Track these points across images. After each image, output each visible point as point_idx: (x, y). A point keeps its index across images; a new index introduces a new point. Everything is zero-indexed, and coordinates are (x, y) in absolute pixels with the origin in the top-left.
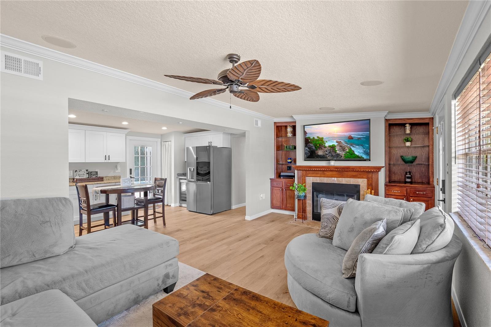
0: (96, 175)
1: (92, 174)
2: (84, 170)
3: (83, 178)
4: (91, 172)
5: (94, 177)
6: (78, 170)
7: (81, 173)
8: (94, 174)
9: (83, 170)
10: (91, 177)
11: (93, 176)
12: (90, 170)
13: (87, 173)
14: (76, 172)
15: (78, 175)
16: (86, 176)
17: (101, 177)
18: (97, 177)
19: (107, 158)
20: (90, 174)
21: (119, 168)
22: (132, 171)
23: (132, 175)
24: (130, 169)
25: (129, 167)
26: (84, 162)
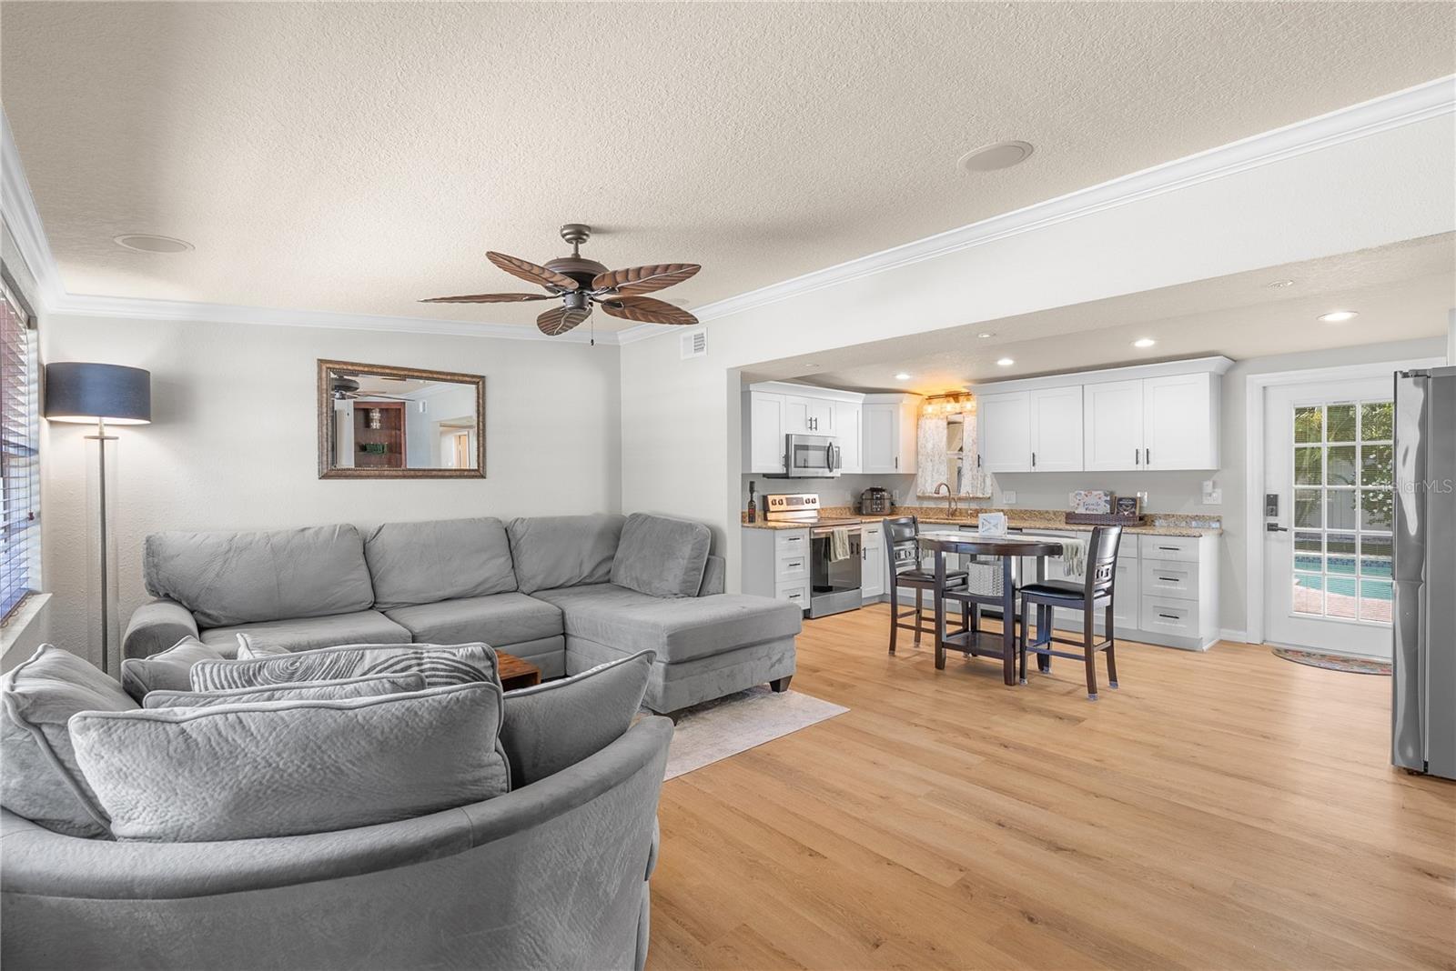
0: (1133, 509)
1: (1121, 505)
2: (1099, 492)
3: (1095, 512)
4: (1121, 499)
5: (1126, 513)
6: (1083, 492)
7: (1090, 500)
8: (1127, 506)
9: (1096, 493)
10: (1118, 513)
11: (1125, 510)
12: (1118, 495)
13: (1107, 501)
14: (1079, 498)
15: (1082, 504)
16: (1103, 509)
17: (1145, 515)
18: (1134, 513)
19: (1142, 458)
20: (1116, 503)
21: (1216, 490)
22: (1276, 505)
23: (1278, 518)
24: (1268, 496)
25: (1265, 488)
26: (1081, 470)
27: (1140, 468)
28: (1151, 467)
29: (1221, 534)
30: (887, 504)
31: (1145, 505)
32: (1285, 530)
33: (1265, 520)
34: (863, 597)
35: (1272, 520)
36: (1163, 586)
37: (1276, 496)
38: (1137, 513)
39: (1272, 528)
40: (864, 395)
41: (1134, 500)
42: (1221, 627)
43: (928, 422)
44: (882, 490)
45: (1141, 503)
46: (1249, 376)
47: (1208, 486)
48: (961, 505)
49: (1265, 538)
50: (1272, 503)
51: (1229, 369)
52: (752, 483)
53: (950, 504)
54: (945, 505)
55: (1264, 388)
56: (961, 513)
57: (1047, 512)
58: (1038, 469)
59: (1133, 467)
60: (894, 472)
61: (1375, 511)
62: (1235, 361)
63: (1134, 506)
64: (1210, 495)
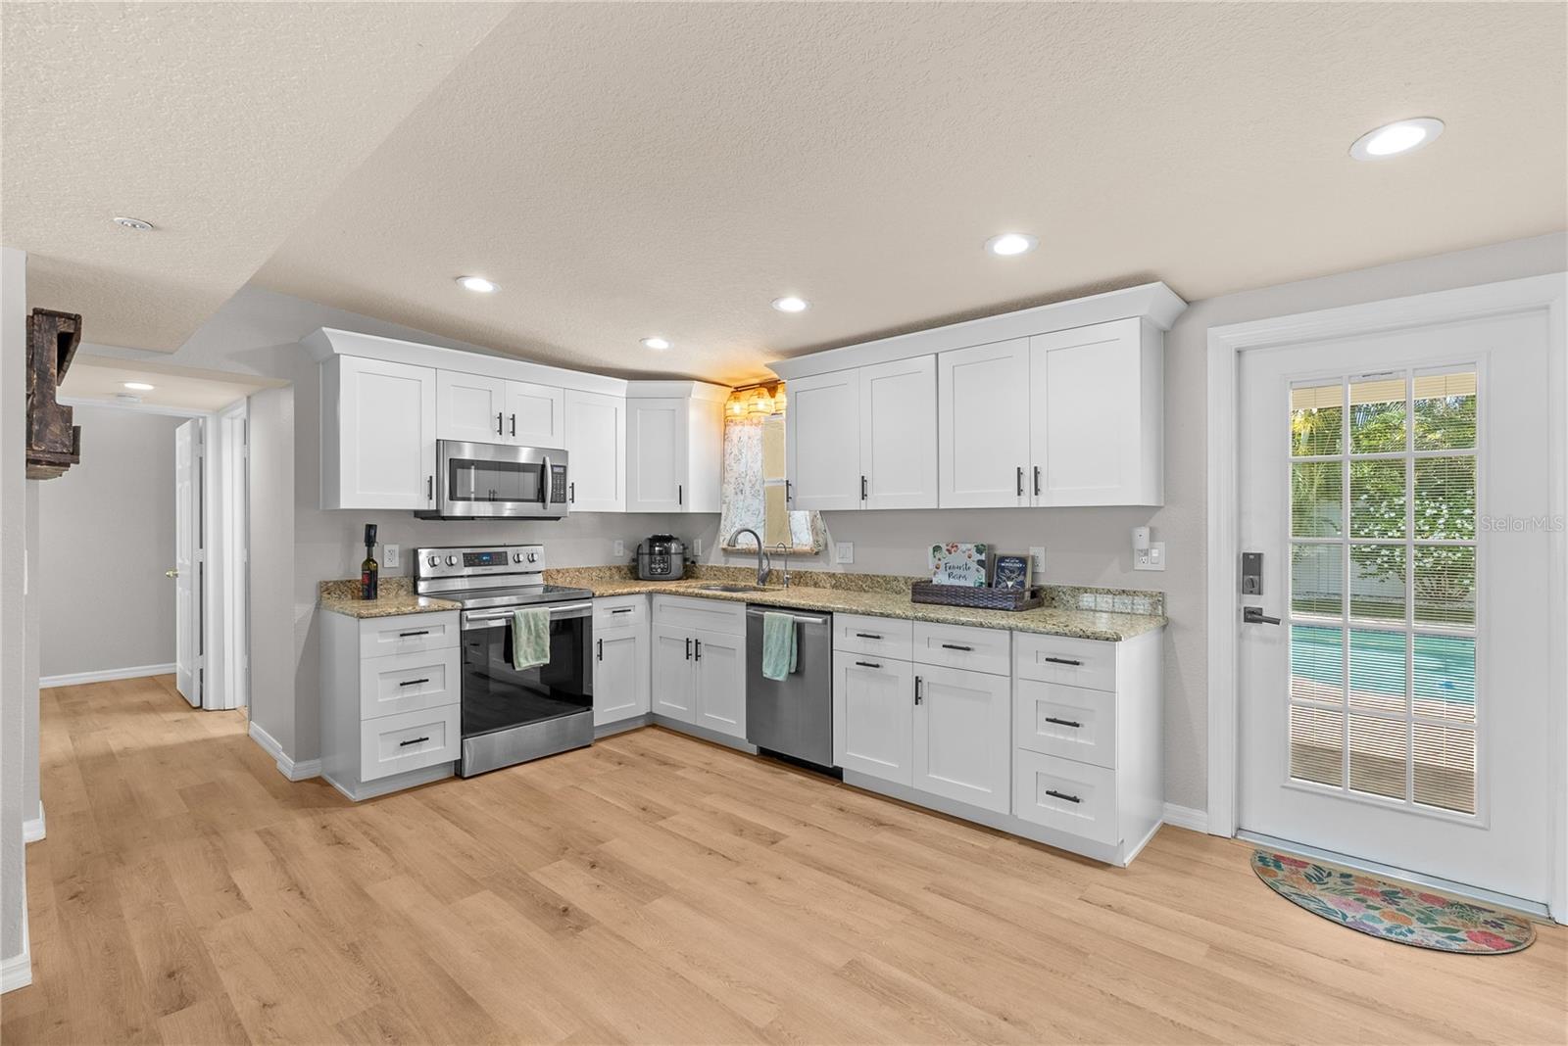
0: (1021, 578)
1: (1003, 569)
2: (969, 546)
3: (962, 583)
4: (1003, 559)
5: (1010, 584)
6: (944, 547)
7: (957, 559)
8: (1012, 572)
9: (963, 547)
10: (997, 584)
11: (1009, 579)
12: (1000, 552)
13: (981, 563)
14: (938, 555)
15: (942, 567)
16: (975, 578)
17: (1041, 588)
18: (1022, 584)
19: (1028, 484)
20: (994, 565)
21: (1157, 544)
22: (1259, 574)
23: (1263, 597)
24: (1246, 555)
25: (1240, 541)
26: (935, 507)
27: (1025, 501)
28: (1043, 501)
29: (1164, 627)
30: (676, 562)
31: (1041, 569)
32: (1276, 622)
33: (1240, 601)
34: (595, 725)
35: (1252, 601)
36: (1051, 735)
37: (1259, 557)
38: (1028, 585)
39: (1253, 616)
40: (626, 381)
41: (1023, 560)
42: (1165, 801)
43: (738, 428)
44: (669, 539)
45: (1034, 565)
46: (1212, 331)
47: (1142, 535)
48: (778, 565)
49: (1241, 636)
50: (1251, 567)
51: (1179, 319)
52: (370, 529)
53: (761, 563)
54: (753, 564)
55: (1239, 352)
56: (778, 577)
57: (896, 579)
58: (870, 504)
59: (1013, 502)
60: (678, 511)
61: (1368, 563)
62: (1187, 303)
63: (1023, 570)
64: (1146, 553)
